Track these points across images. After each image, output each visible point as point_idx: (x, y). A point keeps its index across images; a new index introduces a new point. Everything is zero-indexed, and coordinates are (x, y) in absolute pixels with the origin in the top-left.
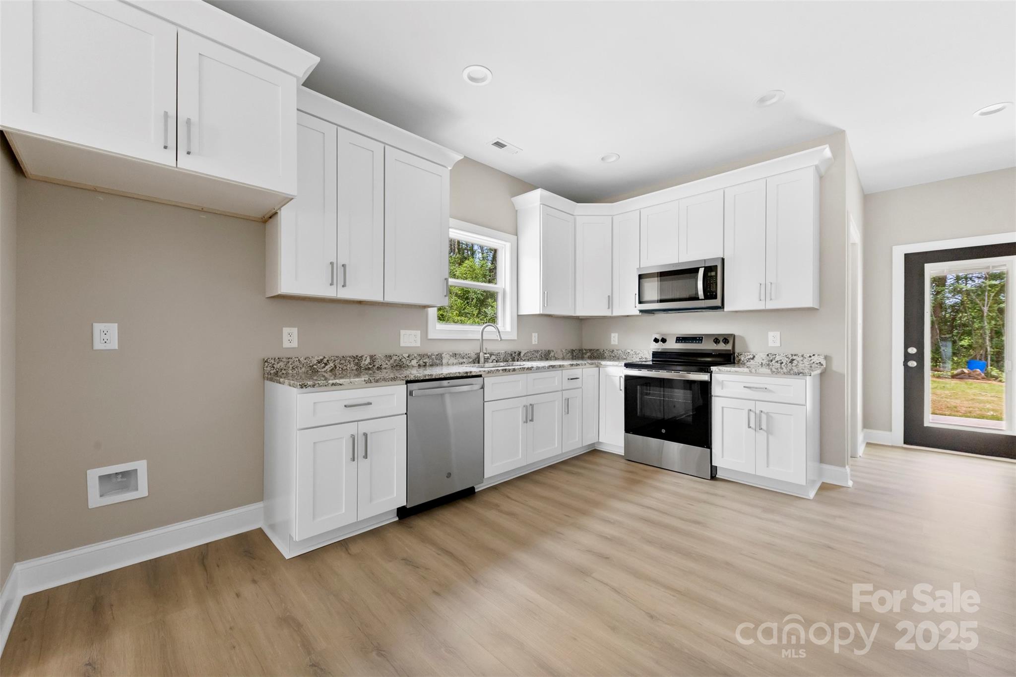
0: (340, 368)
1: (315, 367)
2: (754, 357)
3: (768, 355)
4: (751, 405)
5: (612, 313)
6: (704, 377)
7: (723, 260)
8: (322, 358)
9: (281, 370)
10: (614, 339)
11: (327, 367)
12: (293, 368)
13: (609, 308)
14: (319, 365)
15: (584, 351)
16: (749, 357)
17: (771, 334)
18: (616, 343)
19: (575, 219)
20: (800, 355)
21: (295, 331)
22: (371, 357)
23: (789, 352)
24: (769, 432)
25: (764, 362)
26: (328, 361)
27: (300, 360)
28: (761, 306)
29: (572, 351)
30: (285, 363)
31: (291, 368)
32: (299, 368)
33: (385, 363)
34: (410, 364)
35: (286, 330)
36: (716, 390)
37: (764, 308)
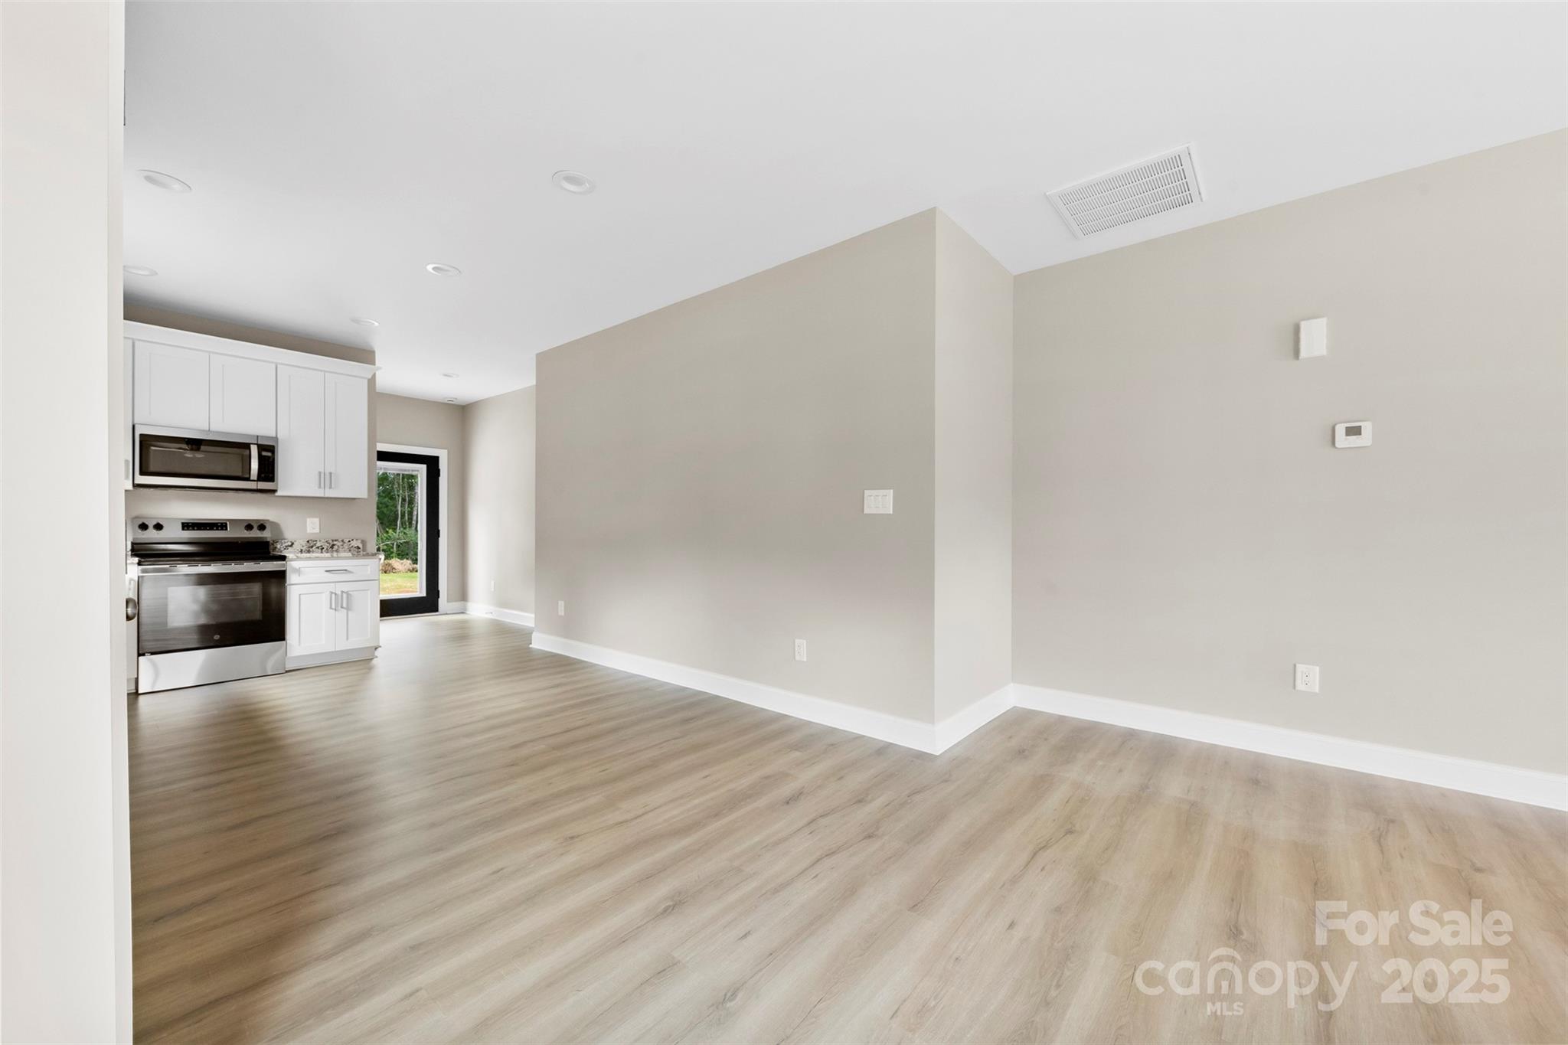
2: (293, 544)
3: (308, 542)
4: (331, 587)
6: (281, 566)
7: (282, 440)
16: (286, 544)
20: (340, 540)
23: (330, 536)
24: (349, 608)
28: (320, 493)
36: (292, 578)
37: (322, 495)
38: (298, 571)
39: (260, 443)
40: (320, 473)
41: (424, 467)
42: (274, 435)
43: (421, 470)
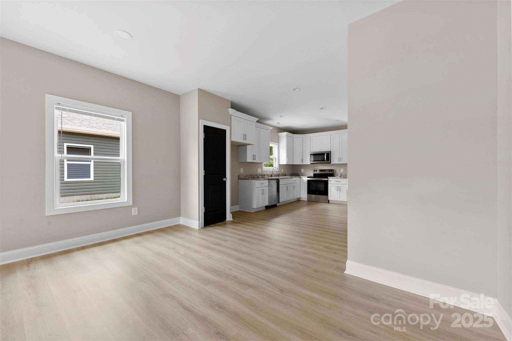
0: (249, 177)
1: (245, 177)
4: (336, 185)
5: (303, 163)
6: (327, 179)
7: (330, 152)
8: (246, 175)
10: (302, 170)
11: (247, 177)
12: (242, 177)
13: (302, 162)
15: (294, 174)
16: (337, 174)
17: (341, 169)
18: (303, 172)
19: (293, 138)
22: (254, 175)
24: (340, 191)
25: (340, 176)
28: (339, 163)
29: (291, 174)
35: (241, 169)
38: (330, 181)
39: (327, 153)
40: (339, 158)
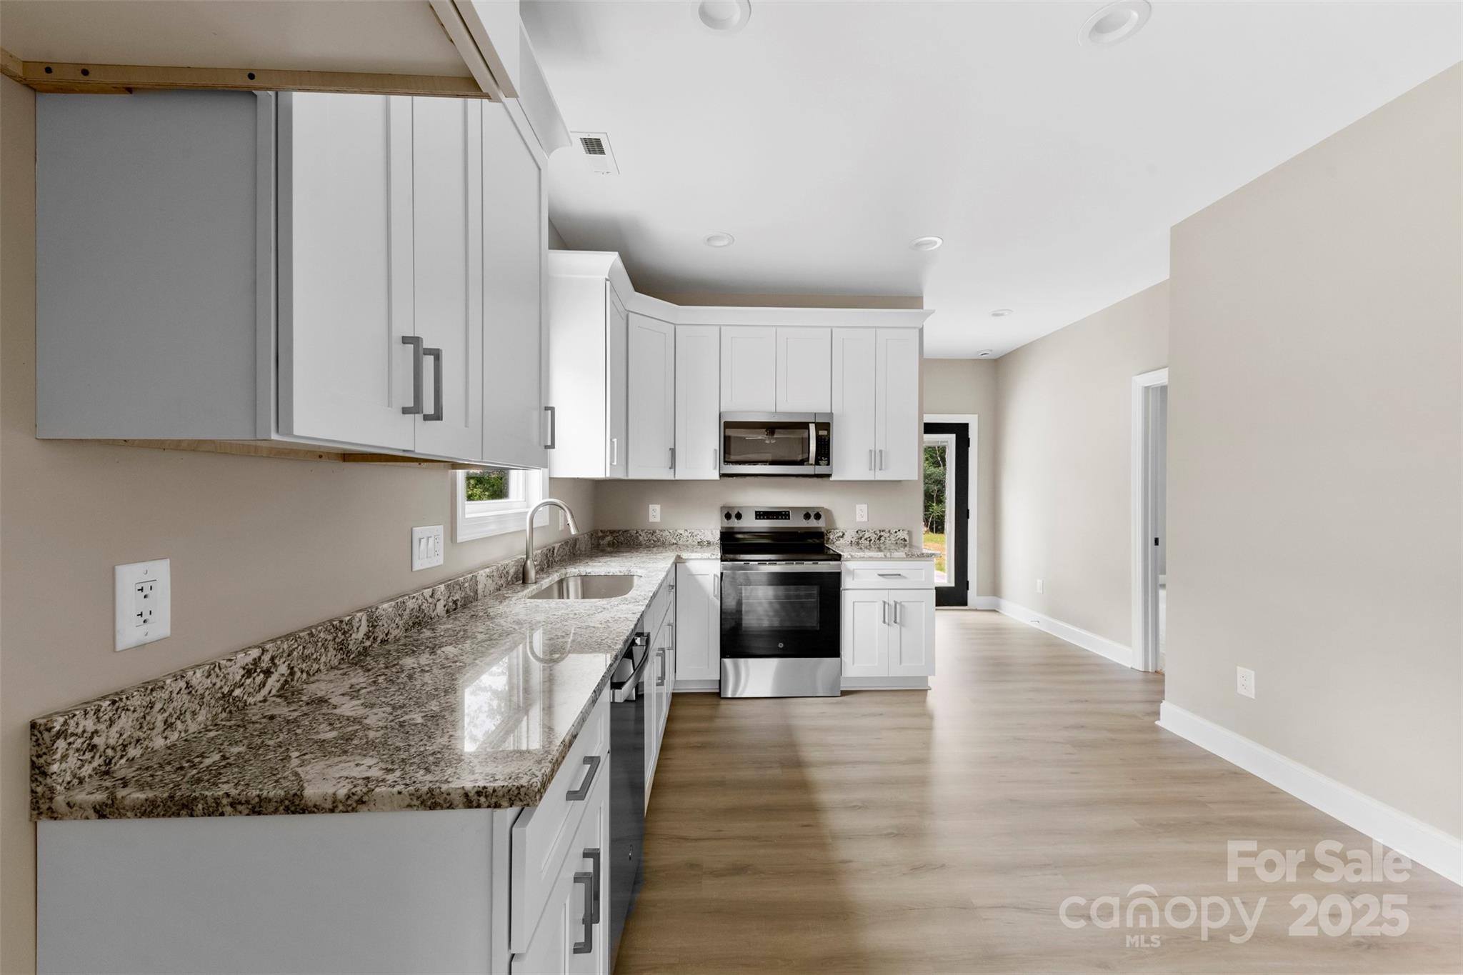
0: (302, 672)
1: (237, 692)
2: (844, 534)
3: (857, 532)
4: (884, 596)
5: (675, 475)
7: (831, 417)
8: (255, 653)
9: (125, 746)
10: (655, 513)
11: (271, 681)
12: (168, 725)
13: (668, 467)
14: (248, 681)
15: (600, 534)
16: (838, 535)
17: (858, 507)
18: (658, 519)
19: (628, 317)
20: (887, 530)
21: (160, 571)
22: (368, 617)
23: (878, 527)
24: (902, 625)
25: (854, 540)
26: (272, 659)
27: (194, 682)
30: (139, 714)
31: (160, 725)
32: (188, 716)
33: (394, 626)
34: (435, 613)
35: (129, 576)
36: (847, 582)
37: (873, 479)
38: (852, 573)
39: (817, 421)
40: (871, 451)
41: (953, 436)
42: (829, 411)
43: (950, 440)
